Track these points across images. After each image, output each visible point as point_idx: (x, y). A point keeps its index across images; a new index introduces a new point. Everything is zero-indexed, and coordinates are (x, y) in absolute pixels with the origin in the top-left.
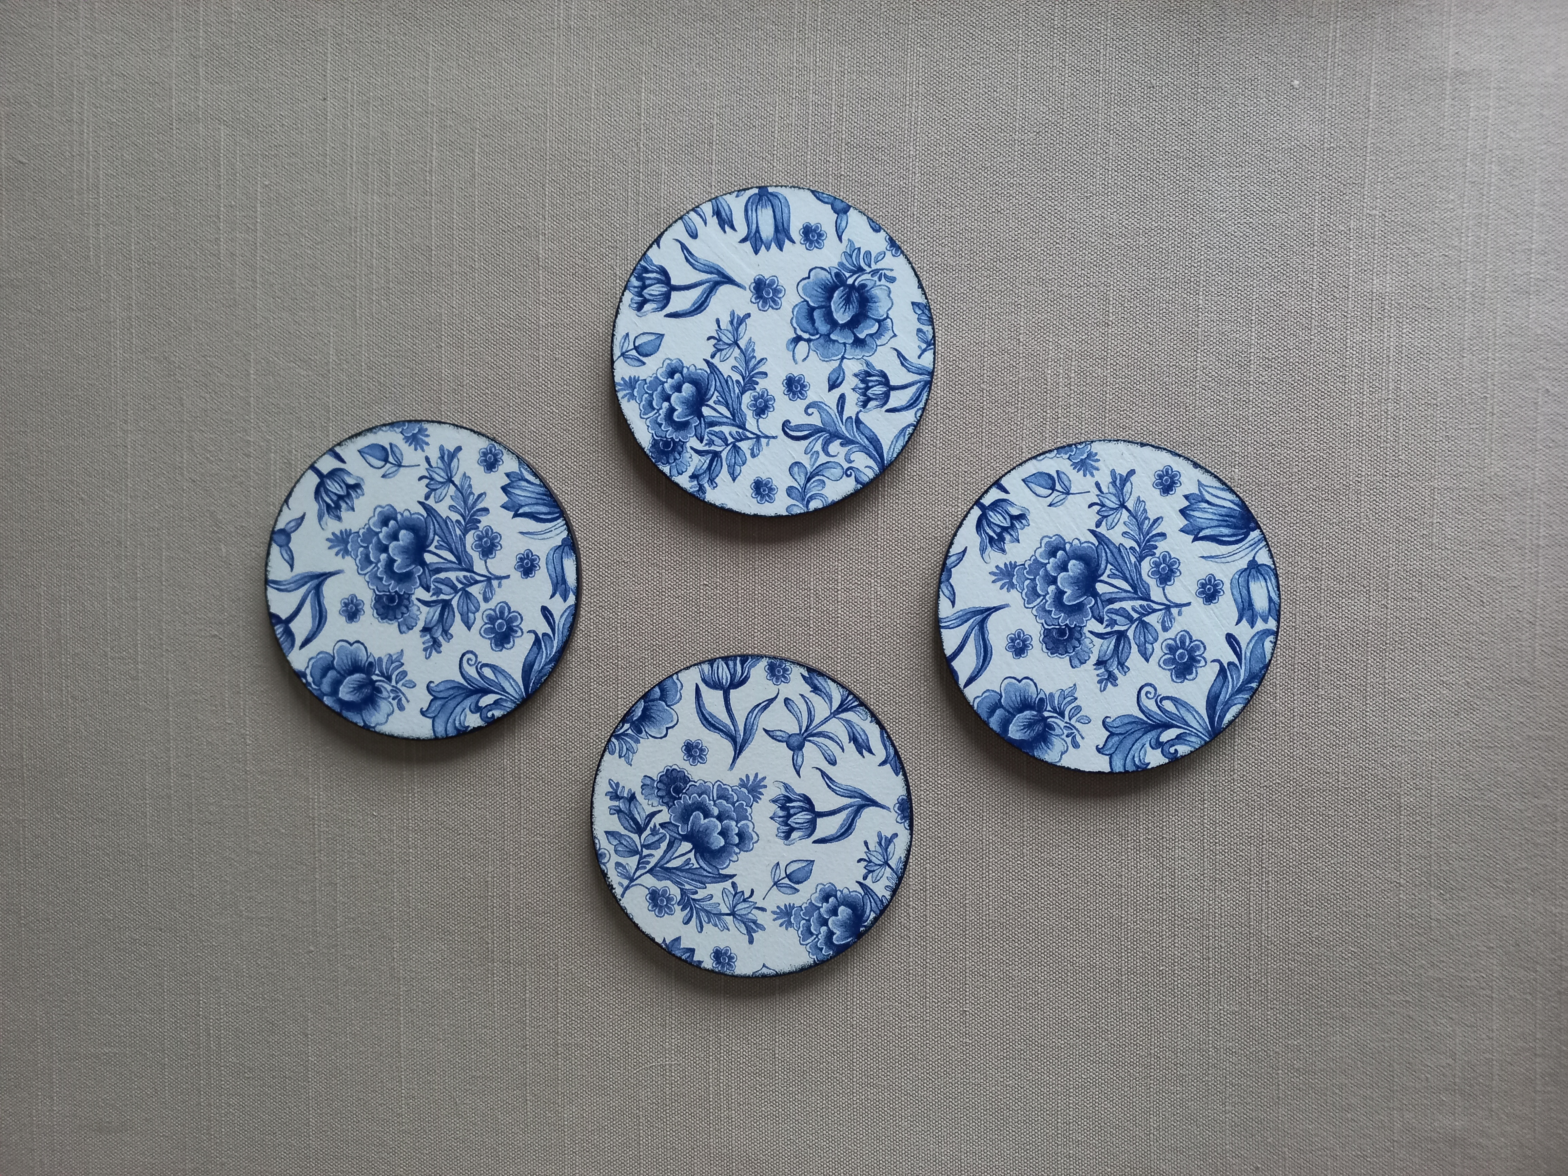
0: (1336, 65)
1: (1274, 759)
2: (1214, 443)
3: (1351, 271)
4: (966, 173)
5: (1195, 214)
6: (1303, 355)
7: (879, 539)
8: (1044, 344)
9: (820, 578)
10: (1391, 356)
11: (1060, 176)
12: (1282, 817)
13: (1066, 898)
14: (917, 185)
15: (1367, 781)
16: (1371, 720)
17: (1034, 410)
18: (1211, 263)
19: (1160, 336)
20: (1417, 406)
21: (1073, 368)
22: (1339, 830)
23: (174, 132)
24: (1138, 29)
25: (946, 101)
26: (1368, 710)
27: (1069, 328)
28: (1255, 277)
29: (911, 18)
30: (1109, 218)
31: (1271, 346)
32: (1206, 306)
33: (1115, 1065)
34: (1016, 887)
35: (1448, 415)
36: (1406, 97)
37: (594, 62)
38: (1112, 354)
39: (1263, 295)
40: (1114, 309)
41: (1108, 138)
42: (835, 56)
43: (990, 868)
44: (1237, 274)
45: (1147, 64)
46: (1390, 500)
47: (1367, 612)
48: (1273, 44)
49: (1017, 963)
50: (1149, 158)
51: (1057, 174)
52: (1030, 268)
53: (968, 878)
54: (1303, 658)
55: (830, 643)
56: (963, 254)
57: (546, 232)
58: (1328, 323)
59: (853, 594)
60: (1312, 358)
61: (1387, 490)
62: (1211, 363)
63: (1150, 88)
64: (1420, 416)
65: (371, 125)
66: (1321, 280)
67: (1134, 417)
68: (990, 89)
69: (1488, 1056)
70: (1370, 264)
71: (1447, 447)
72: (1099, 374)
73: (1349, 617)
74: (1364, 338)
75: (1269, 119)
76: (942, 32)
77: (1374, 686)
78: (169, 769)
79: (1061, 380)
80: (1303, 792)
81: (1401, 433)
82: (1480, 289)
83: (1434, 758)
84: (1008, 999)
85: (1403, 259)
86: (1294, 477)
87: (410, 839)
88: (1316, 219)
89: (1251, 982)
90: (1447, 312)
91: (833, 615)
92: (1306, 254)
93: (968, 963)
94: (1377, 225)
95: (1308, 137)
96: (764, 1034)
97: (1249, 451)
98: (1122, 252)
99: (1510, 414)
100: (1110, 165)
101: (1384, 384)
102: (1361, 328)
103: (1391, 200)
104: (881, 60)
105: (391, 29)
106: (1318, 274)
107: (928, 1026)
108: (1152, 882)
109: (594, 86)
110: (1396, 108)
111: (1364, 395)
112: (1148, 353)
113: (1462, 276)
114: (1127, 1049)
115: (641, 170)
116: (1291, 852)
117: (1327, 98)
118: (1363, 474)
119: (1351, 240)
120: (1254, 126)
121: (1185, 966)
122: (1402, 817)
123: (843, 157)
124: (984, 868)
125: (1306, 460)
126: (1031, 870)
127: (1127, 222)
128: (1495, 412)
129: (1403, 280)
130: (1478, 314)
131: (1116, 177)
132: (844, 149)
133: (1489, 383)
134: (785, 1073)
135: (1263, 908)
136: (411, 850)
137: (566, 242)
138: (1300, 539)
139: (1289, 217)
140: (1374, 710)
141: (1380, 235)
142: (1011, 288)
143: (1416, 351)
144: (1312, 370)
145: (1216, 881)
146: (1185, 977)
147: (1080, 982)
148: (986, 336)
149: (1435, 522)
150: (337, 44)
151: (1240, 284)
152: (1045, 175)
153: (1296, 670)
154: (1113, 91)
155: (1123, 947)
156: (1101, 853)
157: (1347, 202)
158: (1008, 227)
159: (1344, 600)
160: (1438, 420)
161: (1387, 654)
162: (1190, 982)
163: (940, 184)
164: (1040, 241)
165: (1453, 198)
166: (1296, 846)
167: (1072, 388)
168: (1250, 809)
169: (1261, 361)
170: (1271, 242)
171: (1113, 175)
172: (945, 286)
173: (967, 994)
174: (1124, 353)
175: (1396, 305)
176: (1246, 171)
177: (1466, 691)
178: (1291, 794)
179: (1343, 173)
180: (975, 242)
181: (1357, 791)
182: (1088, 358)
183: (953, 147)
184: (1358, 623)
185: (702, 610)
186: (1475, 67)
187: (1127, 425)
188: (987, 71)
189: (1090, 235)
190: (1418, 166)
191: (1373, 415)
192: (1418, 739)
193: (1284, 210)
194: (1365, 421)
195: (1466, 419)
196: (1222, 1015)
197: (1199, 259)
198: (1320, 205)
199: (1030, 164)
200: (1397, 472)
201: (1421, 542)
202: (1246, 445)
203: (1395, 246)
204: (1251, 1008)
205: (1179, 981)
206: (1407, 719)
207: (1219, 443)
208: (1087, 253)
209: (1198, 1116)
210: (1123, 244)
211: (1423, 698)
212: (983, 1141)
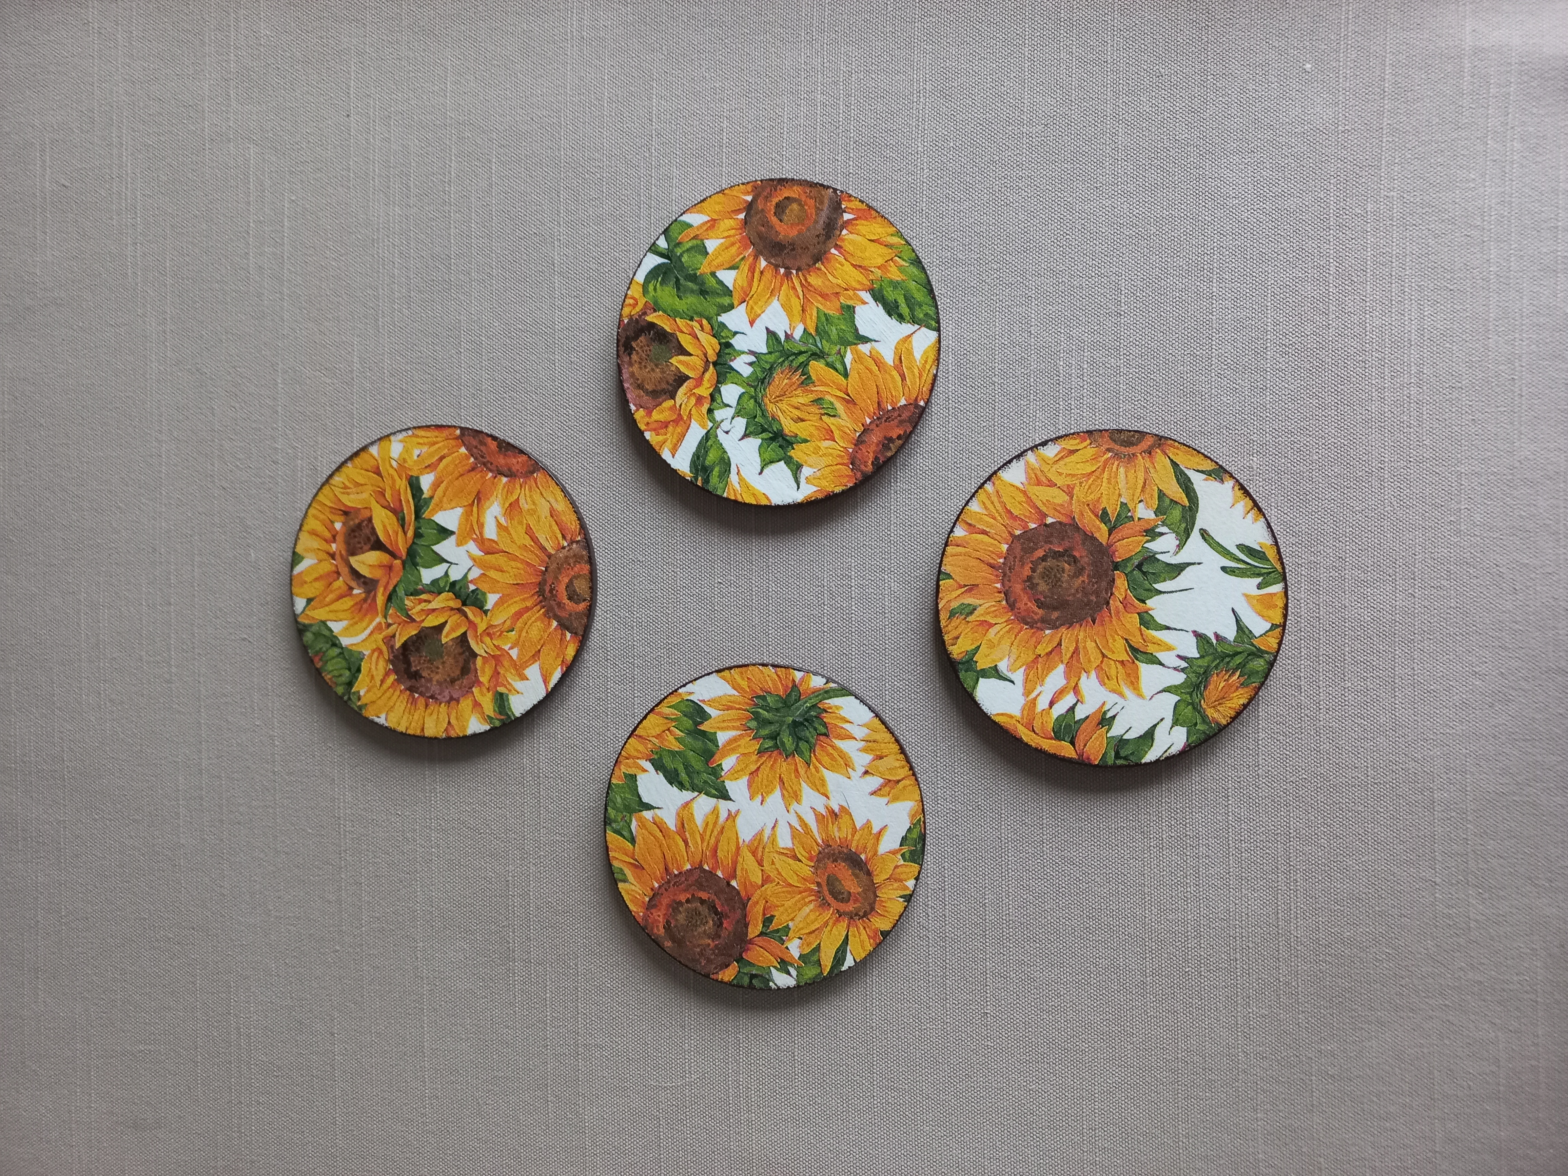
0: (1349, 46)
1: (1300, 753)
2: (1231, 432)
3: (1369, 254)
4: (974, 168)
5: (1207, 201)
6: (1321, 341)
7: (892, 535)
8: (1056, 336)
9: (834, 575)
10: (1413, 339)
11: (1069, 167)
12: (1309, 813)
13: (1087, 898)
14: (925, 180)
15: (1397, 776)
16: (1400, 712)
17: (1046, 402)
18: (1224, 250)
19: (1174, 325)
20: (1441, 390)
21: (1086, 359)
22: (1369, 826)
23: (207, 152)
24: (1146, 19)
25: (953, 96)
26: (1397, 702)
27: (1081, 319)
28: (1270, 263)
29: (917, 16)
30: (1119, 208)
31: (1287, 332)
32: (1221, 293)
33: (1140, 1069)
34: (1037, 886)
35: (1474, 398)
36: (1423, 76)
37: (606, 71)
38: (1125, 344)
39: (1279, 281)
40: (1126, 299)
41: (1117, 128)
42: (842, 56)
43: (1010, 866)
44: (1252, 260)
45: (1155, 53)
46: (1415, 486)
47: (1394, 602)
48: (1284, 29)
49: (1038, 964)
50: (1159, 146)
51: (1066, 166)
52: (1040, 260)
53: (987, 877)
54: (1328, 650)
55: (844, 640)
56: (973, 248)
57: (562, 238)
58: (1346, 307)
59: (867, 590)
60: (1331, 343)
61: (1412, 476)
62: (1226, 350)
63: (1158, 77)
64: (1444, 400)
65: (392, 139)
66: (1338, 264)
67: (1148, 407)
68: (997, 83)
69: (1533, 1063)
70: (1388, 247)
71: (1473, 431)
72: (1112, 364)
73: (1375, 606)
74: (1384, 322)
75: (1281, 104)
76: (948, 29)
77: (1403, 677)
78: (201, 770)
79: (1074, 371)
80: (1331, 788)
81: (1425, 417)
82: (1505, 268)
83: (1468, 751)
84: (1029, 1001)
85: (1423, 241)
86: (1314, 464)
87: (433, 839)
88: (1332, 203)
89: (1281, 984)
90: (1471, 293)
91: (847, 611)
92: (1322, 238)
93: (988, 964)
94: (1395, 207)
95: (1321, 120)
96: (783, 1035)
97: (1267, 439)
98: (1134, 241)
99: (1540, 396)
100: (1120, 155)
101: (1406, 368)
102: (1381, 312)
103: (1409, 181)
104: (888, 59)
105: (411, 46)
106: (1335, 258)
107: (949, 1029)
108: (1176, 881)
109: (606, 94)
110: (1412, 88)
111: (1385, 379)
112: (1162, 342)
113: (1485, 256)
114: (1153, 1053)
115: (653, 175)
116: (1319, 850)
117: (1341, 81)
118: (1387, 460)
119: (1368, 223)
120: (1266, 111)
121: (1212, 967)
122: (1436, 813)
123: (852, 155)
124: (1003, 866)
125: (1327, 448)
126: (1051, 869)
127: (1138, 211)
128: (1523, 394)
129: (1423, 261)
130: (1504, 294)
131: (1126, 167)
132: (852, 147)
133: (1517, 364)
134: (805, 1075)
135: (1292, 908)
136: (433, 850)
137: (580, 248)
138: (1322, 527)
139: (1304, 202)
140: (1403, 702)
141: (1398, 217)
142: (1022, 280)
143: (1438, 334)
144: (1330, 355)
145: (1242, 880)
146: (1212, 979)
147: (1104, 983)
148: (997, 329)
149: (1463, 507)
150: (360, 62)
151: (1255, 270)
152: (1054, 166)
153: (1321, 662)
154: (1121, 81)
155: (1147, 948)
156: (1122, 852)
157: (1363, 184)
158: (1017, 220)
159: (1369, 590)
160: (1464, 404)
161: (1416, 644)
162: (1218, 983)
163: (948, 179)
164: (1050, 233)
165: (1474, 177)
166: (1324, 844)
167: (1085, 379)
168: (1276, 805)
169: (1278, 347)
170: (1285, 227)
171: (1123, 165)
172: (955, 280)
173: (988, 995)
174: (1137, 343)
175: (1417, 287)
176: (1259, 157)
177: (1500, 682)
178: (1319, 790)
179: (1358, 156)
180: (985, 235)
181: (1388, 786)
182: (1101, 348)
183: (960, 142)
184: (1385, 612)
185: (716, 608)
186: (1494, 44)
187: (1142, 415)
188: (994, 66)
189: (1101, 225)
190: (1436, 145)
191: (1395, 400)
192: (1451, 732)
193: (1298, 194)
194: (1387, 406)
195: (1493, 401)
196: (1252, 1019)
197: (1212, 247)
198: (1335, 188)
199: (1039, 156)
200: (1421, 457)
201: (1449, 529)
202: (1264, 433)
203: (1414, 227)
204: (1281, 1011)
205: (1206, 983)
206: (1438, 712)
207: (1237, 431)
208: (1098, 243)
209: (1228, 1123)
210: (1134, 234)
211: (1455, 689)
212: (1006, 1147)
